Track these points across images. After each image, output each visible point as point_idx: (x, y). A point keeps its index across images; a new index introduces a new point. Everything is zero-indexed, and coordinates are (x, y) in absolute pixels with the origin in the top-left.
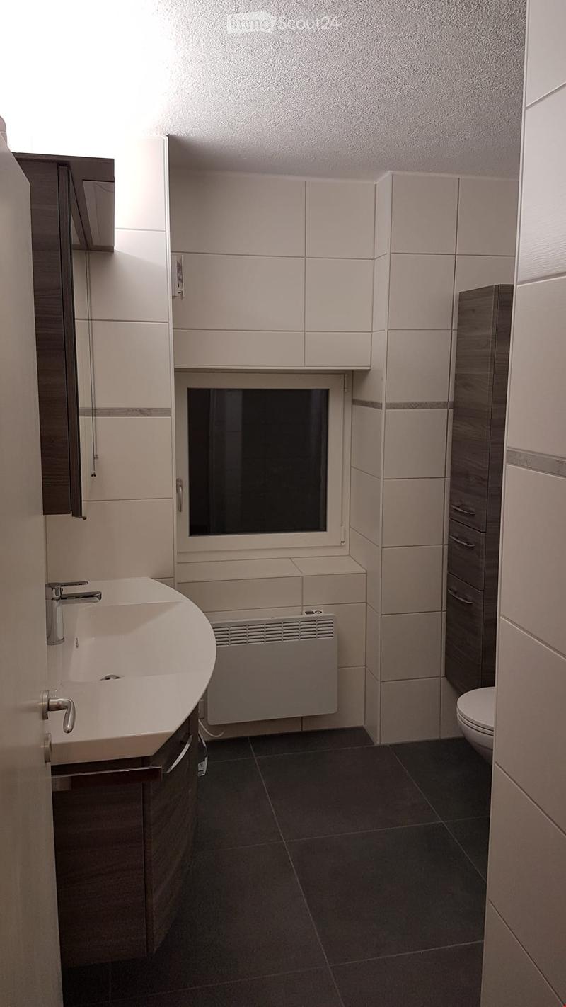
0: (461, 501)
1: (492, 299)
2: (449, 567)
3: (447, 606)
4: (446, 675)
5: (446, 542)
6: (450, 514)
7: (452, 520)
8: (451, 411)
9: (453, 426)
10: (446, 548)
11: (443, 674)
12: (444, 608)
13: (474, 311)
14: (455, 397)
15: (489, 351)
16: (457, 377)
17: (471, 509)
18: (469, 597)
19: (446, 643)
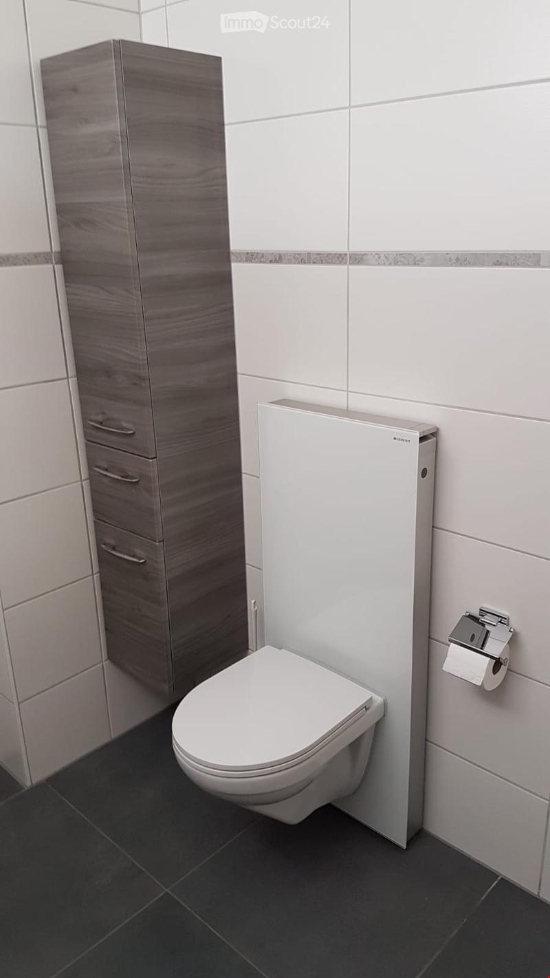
0: (103, 413)
1: (110, 66)
2: (95, 511)
3: (100, 567)
4: (110, 658)
5: (84, 475)
6: (86, 434)
7: (90, 442)
8: (59, 268)
9: (67, 293)
10: (86, 484)
11: (105, 656)
12: (96, 569)
13: (75, 90)
14: (62, 244)
15: (120, 158)
16: (61, 210)
17: (125, 424)
18: (138, 551)
19: (105, 615)
